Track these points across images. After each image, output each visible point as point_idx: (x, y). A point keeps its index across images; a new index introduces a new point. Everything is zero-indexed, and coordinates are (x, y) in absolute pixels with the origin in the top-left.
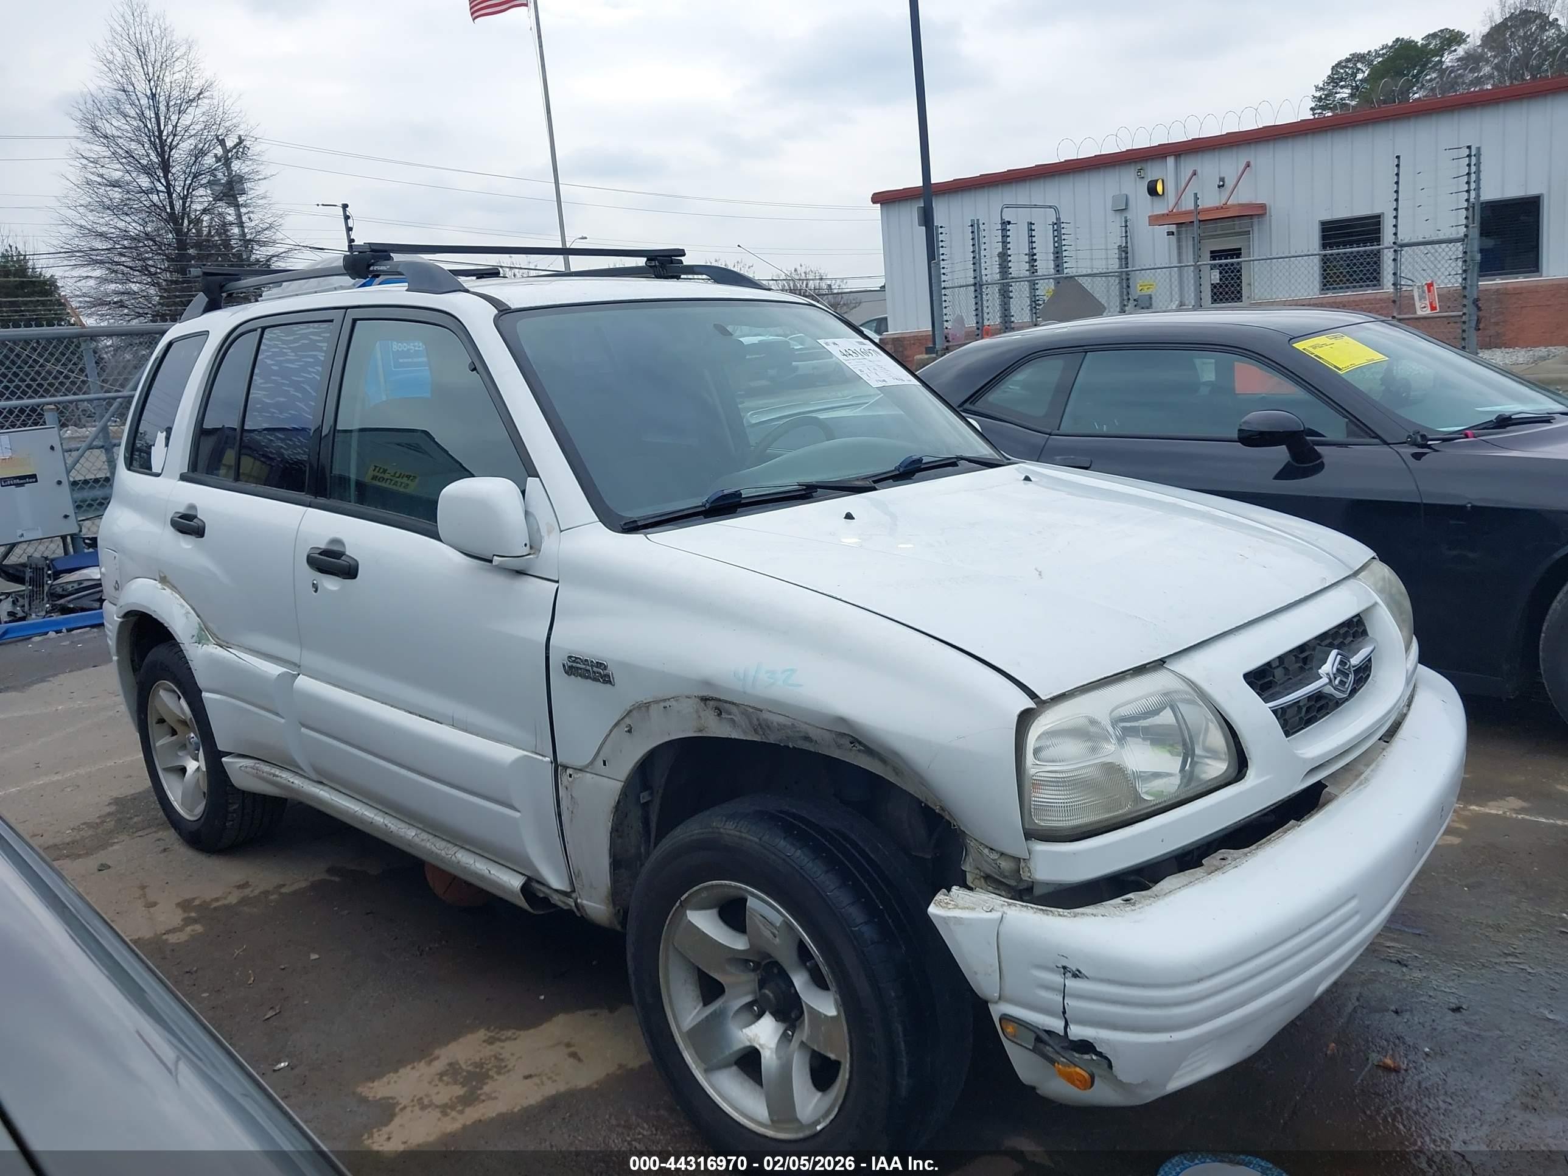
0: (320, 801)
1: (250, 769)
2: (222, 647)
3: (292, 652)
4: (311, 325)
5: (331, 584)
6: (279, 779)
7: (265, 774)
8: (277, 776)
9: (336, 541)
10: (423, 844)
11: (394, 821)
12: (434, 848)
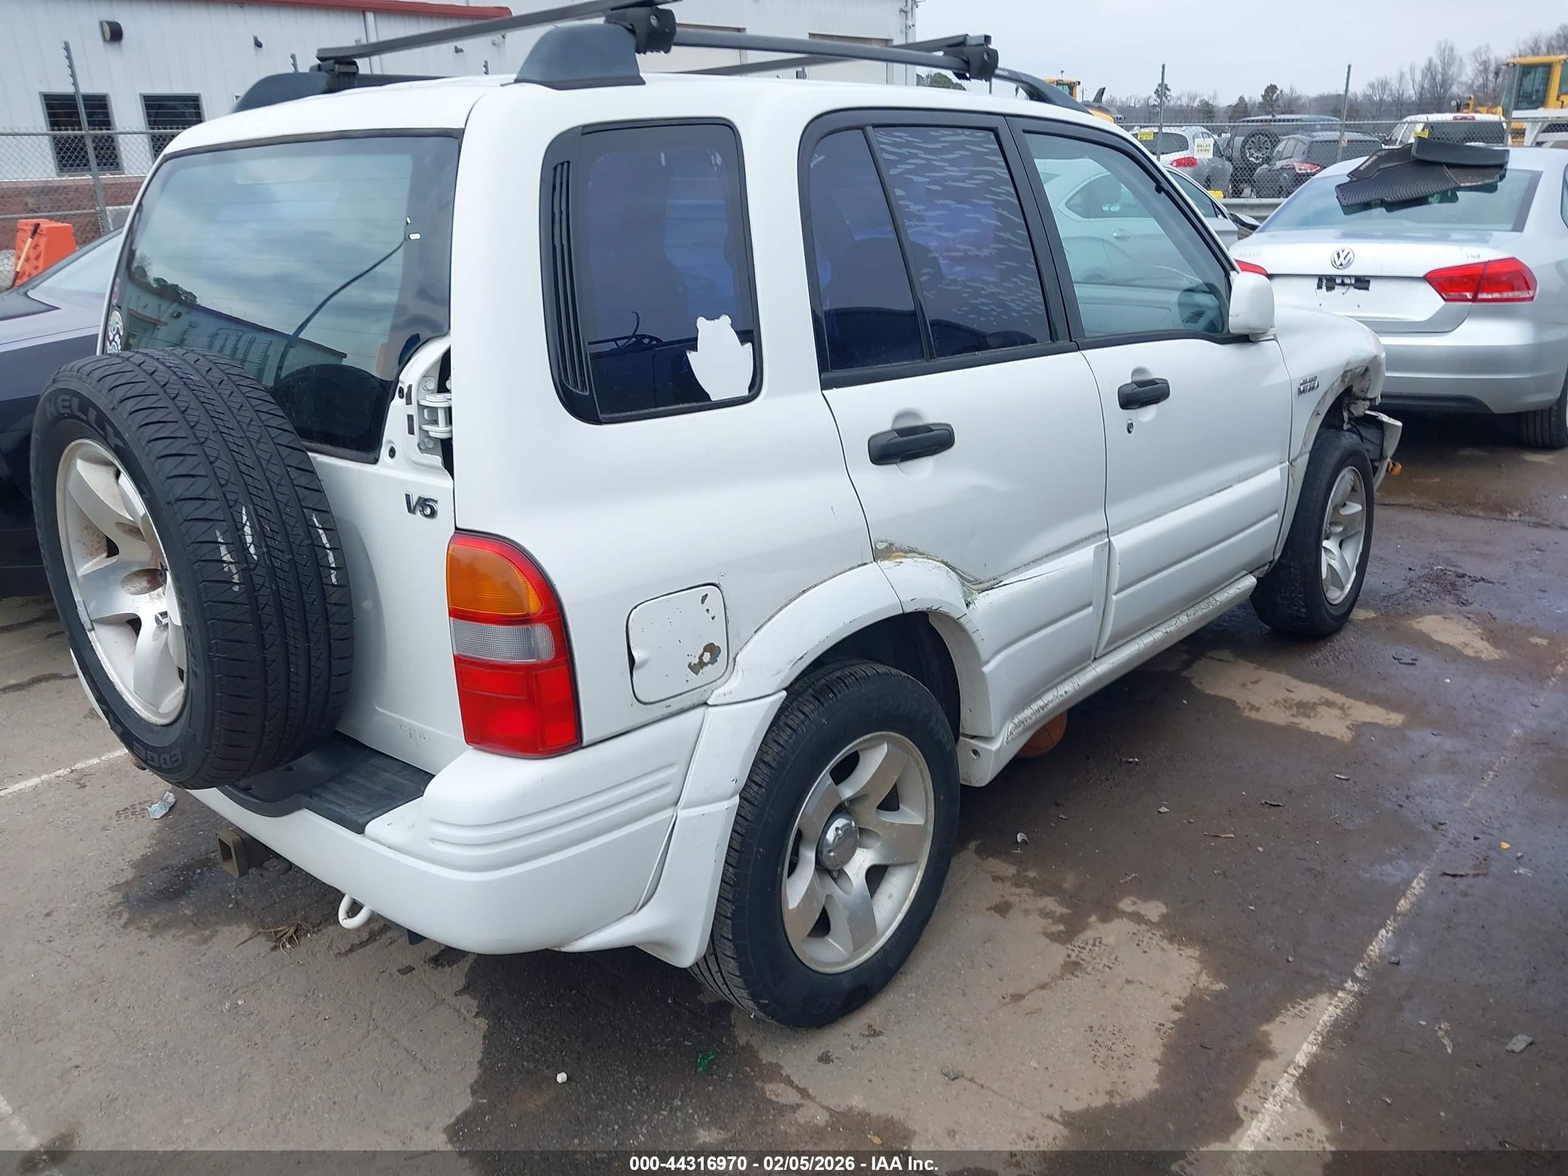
0: (1098, 679)
1: (1017, 731)
2: (992, 588)
3: (1094, 522)
4: (960, 131)
5: (1148, 414)
6: (1051, 705)
7: (1034, 718)
8: (1046, 705)
9: (1137, 371)
10: (1197, 615)
11: (1165, 625)
12: (1204, 611)
